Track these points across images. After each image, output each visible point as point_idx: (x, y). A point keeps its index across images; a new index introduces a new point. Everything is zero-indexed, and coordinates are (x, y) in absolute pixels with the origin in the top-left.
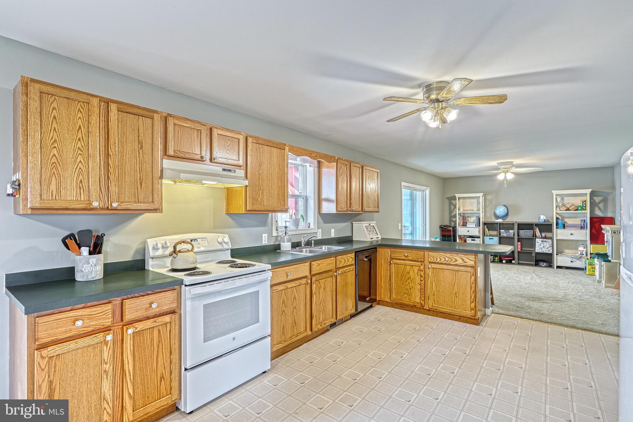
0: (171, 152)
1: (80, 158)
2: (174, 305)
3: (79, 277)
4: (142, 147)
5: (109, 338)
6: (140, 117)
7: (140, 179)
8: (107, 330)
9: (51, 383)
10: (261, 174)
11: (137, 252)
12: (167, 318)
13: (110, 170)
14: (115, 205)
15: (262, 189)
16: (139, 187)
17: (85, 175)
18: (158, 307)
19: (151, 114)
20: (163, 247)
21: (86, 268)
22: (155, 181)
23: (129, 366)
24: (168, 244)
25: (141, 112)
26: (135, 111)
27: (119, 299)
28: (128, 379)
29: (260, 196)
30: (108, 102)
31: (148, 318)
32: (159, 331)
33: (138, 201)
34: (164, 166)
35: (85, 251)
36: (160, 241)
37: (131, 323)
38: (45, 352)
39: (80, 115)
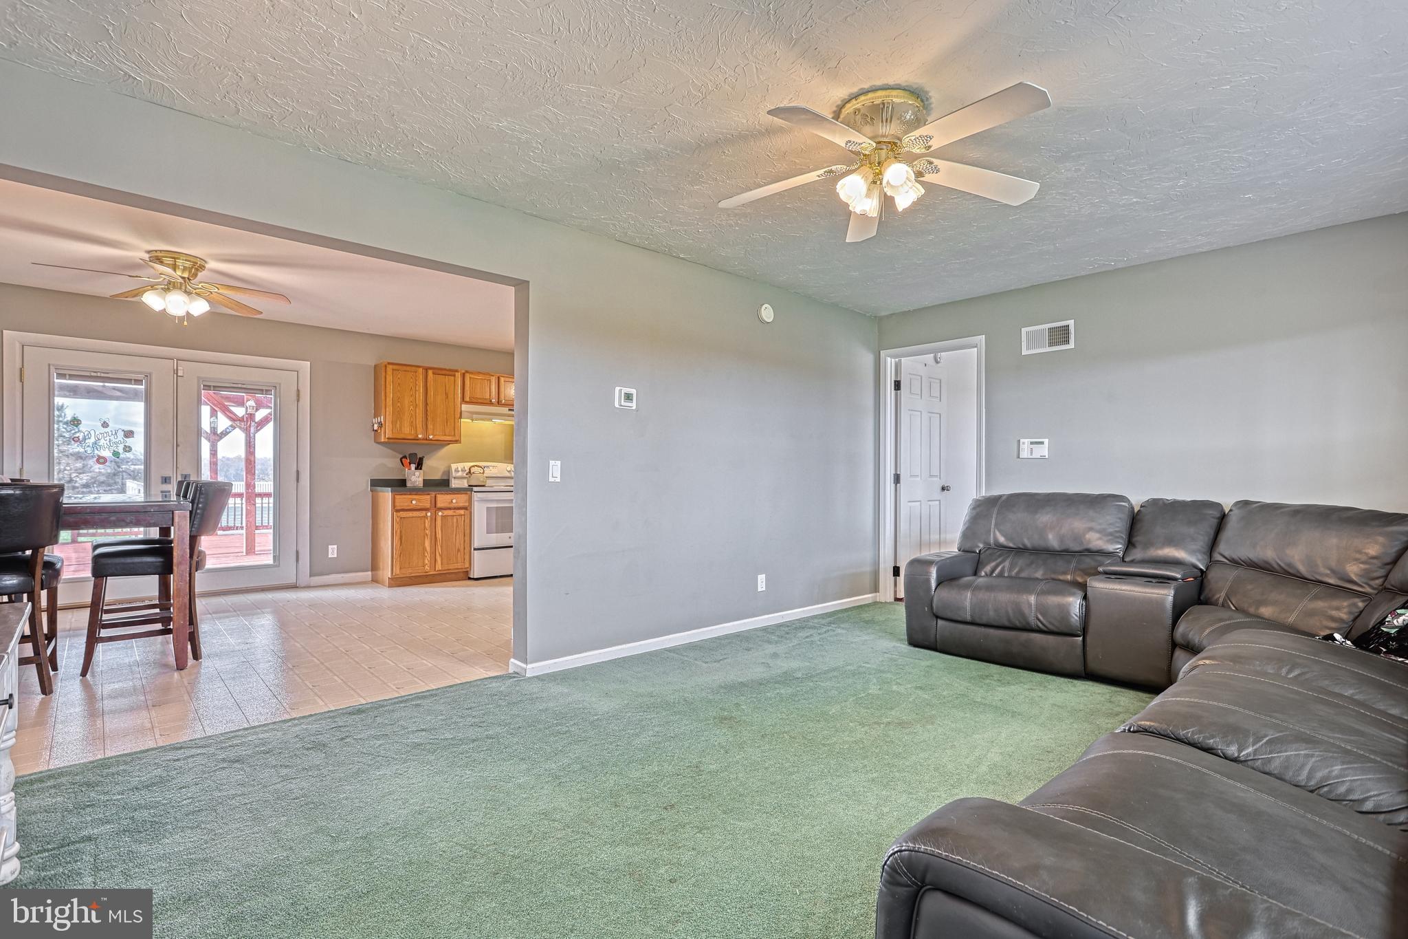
0: (467, 399)
1: (412, 407)
2: (467, 504)
3: (409, 484)
4: (447, 397)
5: (429, 514)
6: (447, 376)
7: (447, 419)
8: (427, 510)
9: (401, 532)
11: (444, 473)
12: (462, 512)
13: (429, 414)
14: (431, 437)
16: (446, 424)
17: (414, 417)
18: (456, 502)
19: (453, 373)
20: (462, 470)
21: (413, 478)
22: (456, 420)
23: (439, 536)
24: (466, 468)
25: (448, 373)
26: (444, 372)
27: (434, 493)
28: (439, 544)
30: (426, 369)
31: (450, 509)
32: (457, 519)
33: (446, 435)
34: (463, 409)
35: (413, 466)
36: (460, 466)
37: (441, 509)
38: (399, 514)
39: (412, 380)
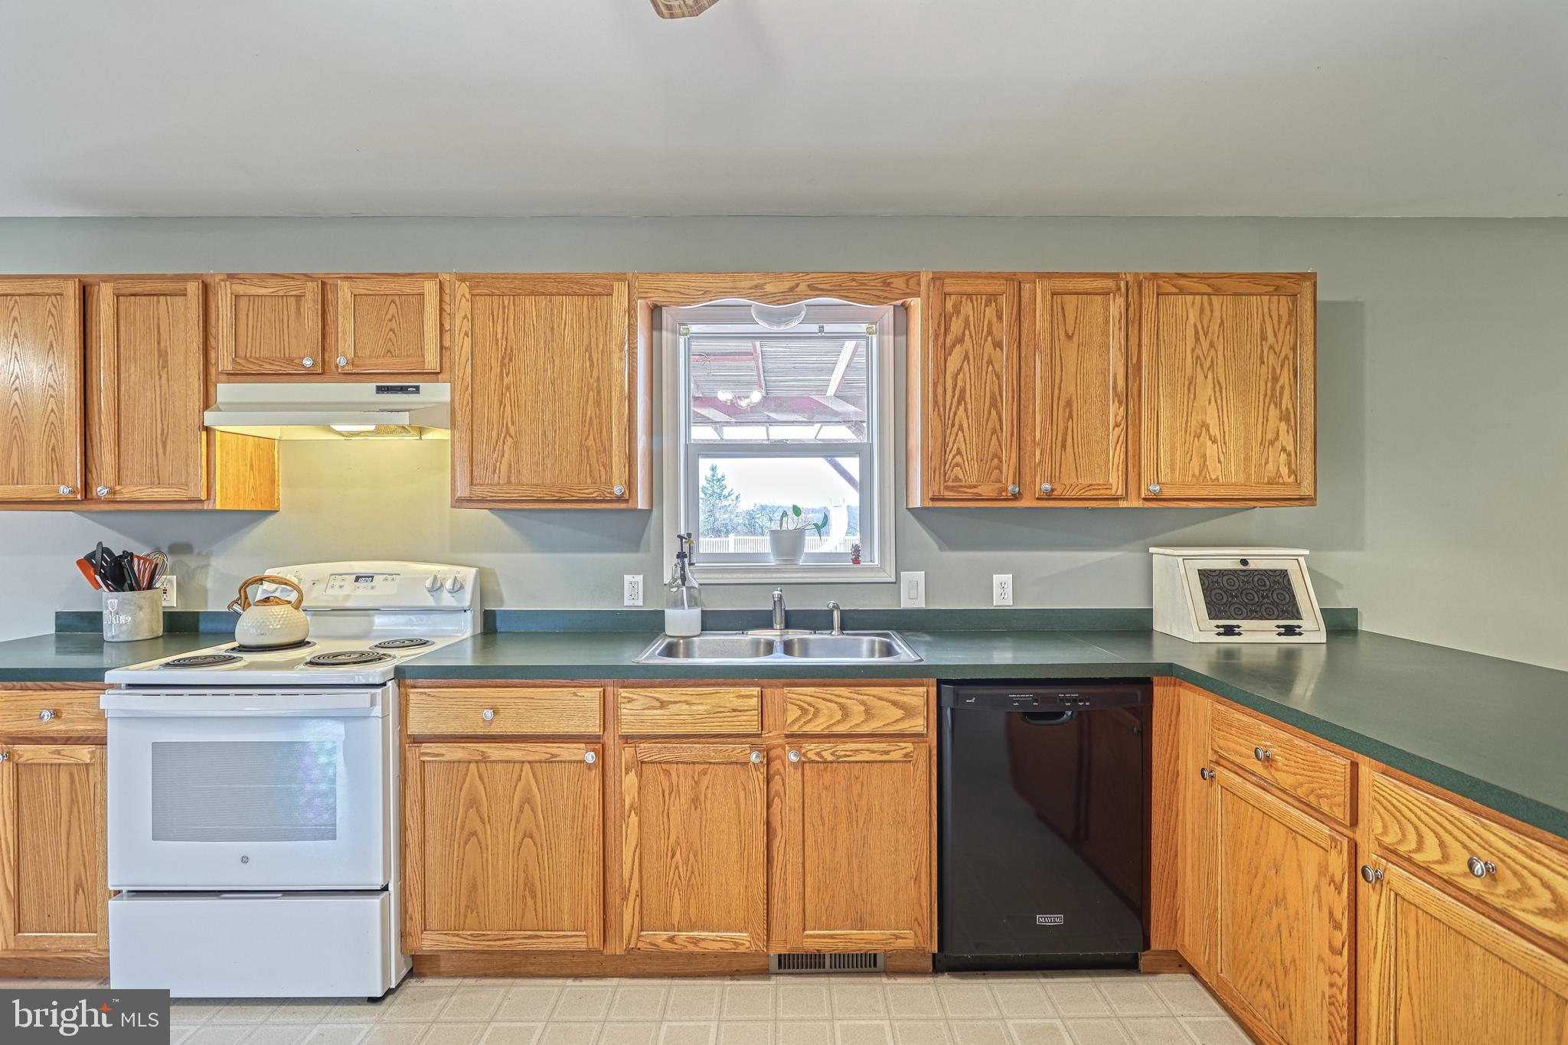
0: (226, 364)
2: (102, 726)
4: (165, 365)
6: (162, 298)
7: (162, 434)
10: (508, 388)
13: (101, 422)
14: (104, 492)
15: (512, 433)
16: (160, 451)
19: (181, 286)
22: (191, 436)
23: (6, 832)
25: (158, 286)
26: (148, 286)
28: (5, 858)
29: (506, 455)
30: (99, 282)
32: (72, 776)
33: (159, 484)
